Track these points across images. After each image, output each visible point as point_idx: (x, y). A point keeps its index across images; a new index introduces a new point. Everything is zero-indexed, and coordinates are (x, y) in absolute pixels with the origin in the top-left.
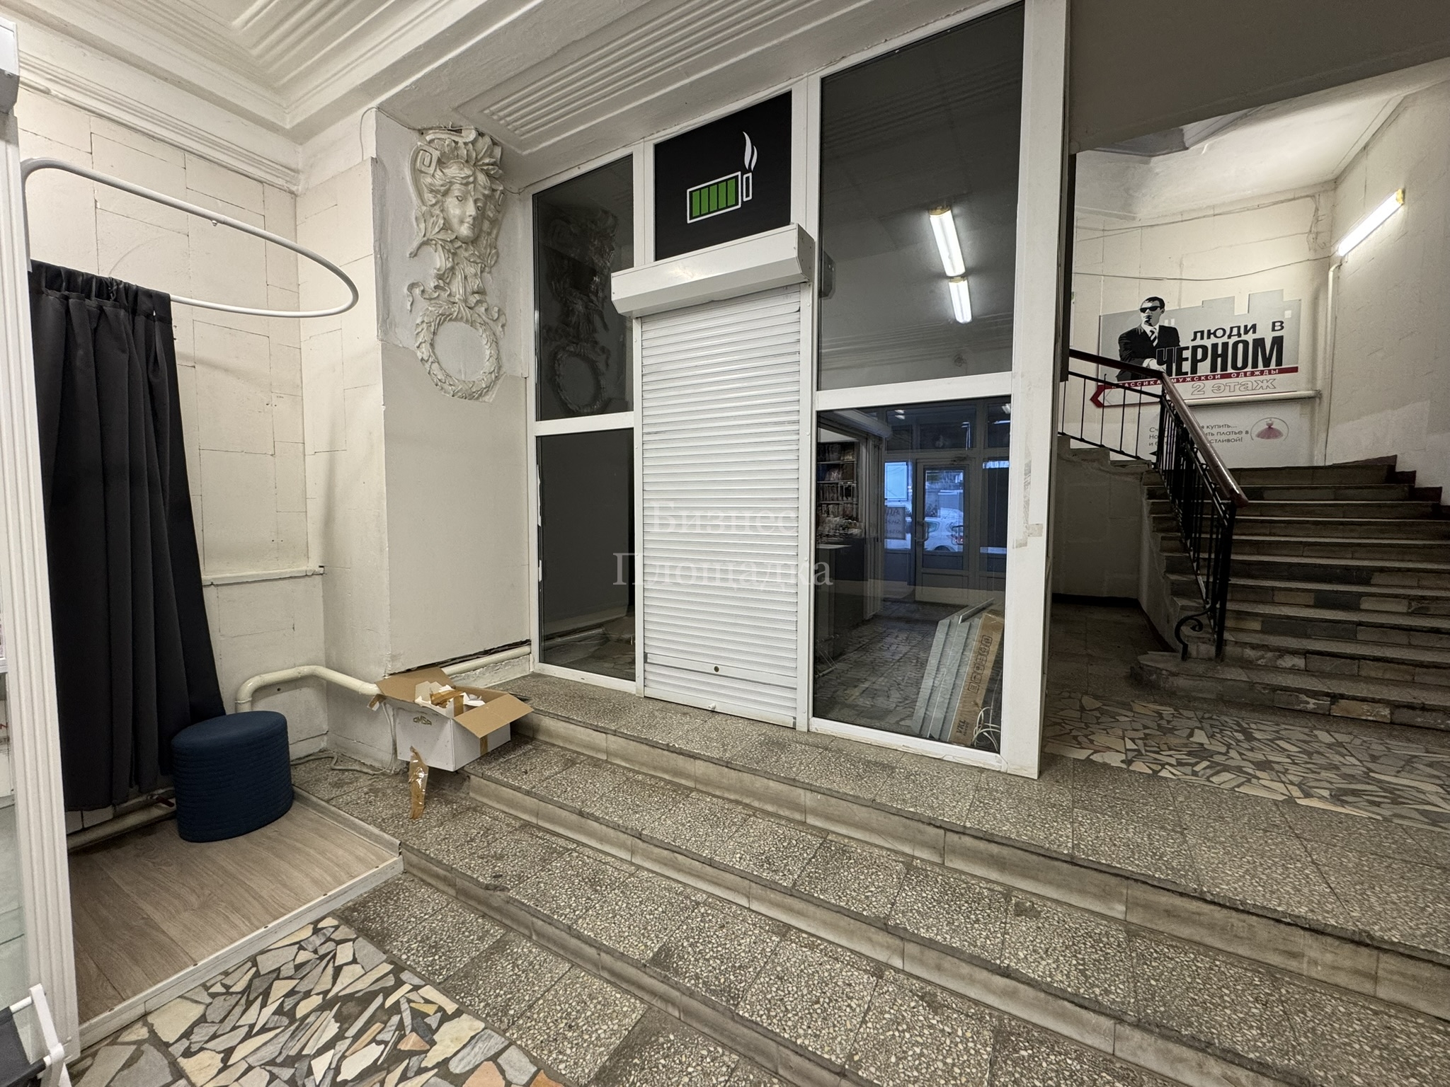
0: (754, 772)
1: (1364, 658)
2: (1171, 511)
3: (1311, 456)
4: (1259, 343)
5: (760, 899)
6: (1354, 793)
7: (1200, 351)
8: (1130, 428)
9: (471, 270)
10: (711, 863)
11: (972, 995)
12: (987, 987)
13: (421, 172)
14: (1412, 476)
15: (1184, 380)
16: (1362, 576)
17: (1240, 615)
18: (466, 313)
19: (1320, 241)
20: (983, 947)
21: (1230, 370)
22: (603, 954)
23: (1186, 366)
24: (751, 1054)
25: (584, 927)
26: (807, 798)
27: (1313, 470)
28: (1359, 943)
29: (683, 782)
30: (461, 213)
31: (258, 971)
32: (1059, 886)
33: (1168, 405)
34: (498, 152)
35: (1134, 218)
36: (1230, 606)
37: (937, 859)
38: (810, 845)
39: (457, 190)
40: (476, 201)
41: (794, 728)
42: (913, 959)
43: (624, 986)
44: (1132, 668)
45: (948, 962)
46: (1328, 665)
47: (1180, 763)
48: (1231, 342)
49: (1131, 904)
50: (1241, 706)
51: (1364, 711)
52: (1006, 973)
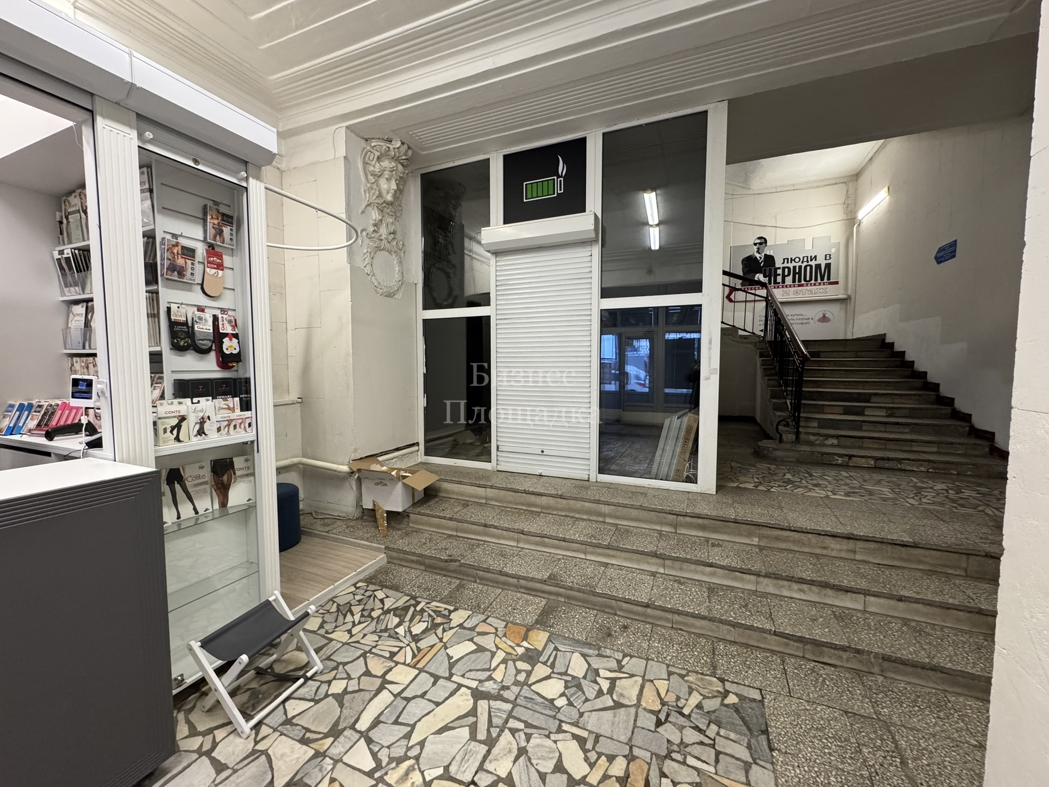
0: (576, 499)
1: (864, 438)
2: (773, 364)
3: (846, 333)
4: (818, 266)
5: (592, 553)
6: (854, 493)
7: (786, 270)
8: (749, 315)
9: (390, 220)
10: (564, 540)
11: (696, 578)
12: (703, 573)
13: (367, 163)
14: (892, 344)
15: (778, 287)
16: (866, 398)
17: (808, 419)
18: (388, 246)
19: (849, 209)
20: (700, 557)
21: (803, 282)
22: (520, 581)
23: (779, 279)
24: (603, 609)
25: (507, 570)
26: (605, 509)
27: (845, 342)
28: (849, 538)
29: (534, 509)
30: (388, 187)
31: (338, 604)
32: (729, 534)
33: (769, 301)
34: (410, 153)
35: (750, 189)
36: (802, 415)
37: (673, 530)
38: (611, 530)
39: (387, 174)
40: (396, 180)
41: (588, 481)
42: (669, 567)
43: (533, 593)
44: (754, 449)
45: (685, 565)
46: (848, 442)
47: (779, 486)
48: (803, 265)
49: (761, 537)
50: (807, 463)
51: (862, 462)
52: (711, 565)
